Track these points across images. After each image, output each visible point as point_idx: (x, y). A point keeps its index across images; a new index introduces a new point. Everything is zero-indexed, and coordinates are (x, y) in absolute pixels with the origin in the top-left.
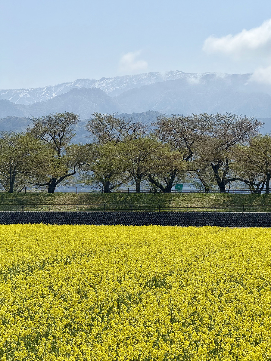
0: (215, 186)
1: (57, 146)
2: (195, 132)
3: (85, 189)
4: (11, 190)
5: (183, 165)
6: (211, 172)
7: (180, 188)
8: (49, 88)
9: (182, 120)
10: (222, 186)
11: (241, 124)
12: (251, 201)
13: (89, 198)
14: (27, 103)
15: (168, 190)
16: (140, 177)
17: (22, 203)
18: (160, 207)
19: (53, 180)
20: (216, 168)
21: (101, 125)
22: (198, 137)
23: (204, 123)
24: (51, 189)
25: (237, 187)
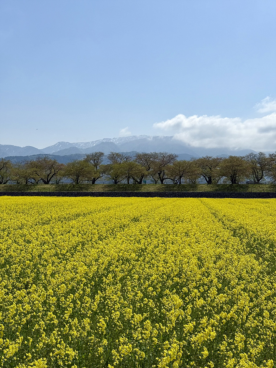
0: (159, 181)
1: (96, 165)
2: (151, 159)
3: (107, 183)
4: (77, 183)
5: (146, 173)
6: (158, 175)
7: (145, 182)
8: (92, 142)
9: (146, 155)
10: (162, 181)
11: (170, 156)
12: (174, 187)
13: (109, 186)
14: (84, 148)
15: (140, 183)
16: (129, 177)
17: (81, 188)
18: (137, 190)
19: (94, 179)
20: (159, 174)
21: (113, 157)
22: (152, 162)
23: (155, 156)
24: (93, 183)
25: (168, 182)
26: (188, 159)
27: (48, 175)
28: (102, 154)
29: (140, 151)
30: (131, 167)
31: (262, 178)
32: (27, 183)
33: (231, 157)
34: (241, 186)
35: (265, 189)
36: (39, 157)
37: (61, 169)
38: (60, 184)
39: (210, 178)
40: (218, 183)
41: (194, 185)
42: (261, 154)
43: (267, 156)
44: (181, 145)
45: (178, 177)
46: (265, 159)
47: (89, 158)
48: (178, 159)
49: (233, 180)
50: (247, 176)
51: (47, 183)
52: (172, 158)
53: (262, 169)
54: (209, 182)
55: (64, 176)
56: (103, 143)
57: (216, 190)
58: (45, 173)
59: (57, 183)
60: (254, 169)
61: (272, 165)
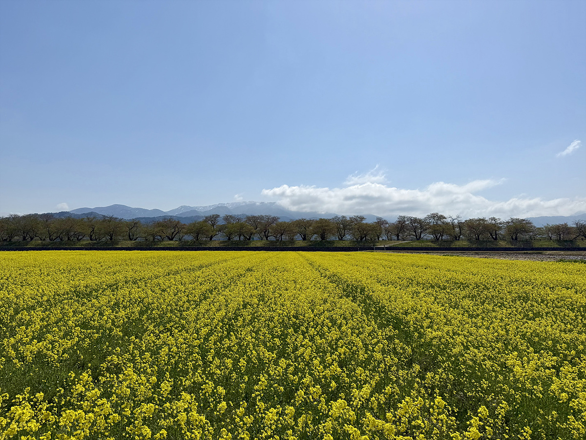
0: (265, 238)
1: (213, 225)
2: (258, 220)
3: (222, 239)
4: (197, 240)
5: (255, 231)
6: (263, 234)
7: (253, 239)
8: (210, 206)
9: (254, 217)
10: (267, 238)
11: (273, 218)
12: (276, 243)
13: (223, 242)
14: (202, 211)
15: (249, 239)
16: (240, 235)
17: (201, 244)
18: (247, 245)
19: (212, 236)
20: (265, 232)
21: (227, 218)
22: (259, 222)
23: (261, 218)
24: (211, 239)
25: (272, 238)
26: (287, 221)
27: (173, 233)
28: (219, 216)
29: (249, 214)
30: (242, 226)
31: (344, 235)
32: (154, 239)
33: (321, 219)
34: (329, 242)
35: (346, 244)
36: (165, 218)
37: (184, 228)
38: (182, 240)
39: (305, 236)
40: (311, 240)
41: (292, 241)
42: (343, 217)
43: (348, 219)
44: (281, 210)
45: (279, 235)
46: (347, 222)
47: (207, 219)
48: (280, 221)
49: (323, 237)
50: (333, 234)
51: (172, 239)
52: (275, 219)
53: (344, 229)
54: (304, 239)
55: (186, 233)
56: (218, 207)
57: (310, 245)
58: (170, 231)
59: (180, 240)
60: (338, 228)
61: (351, 225)
